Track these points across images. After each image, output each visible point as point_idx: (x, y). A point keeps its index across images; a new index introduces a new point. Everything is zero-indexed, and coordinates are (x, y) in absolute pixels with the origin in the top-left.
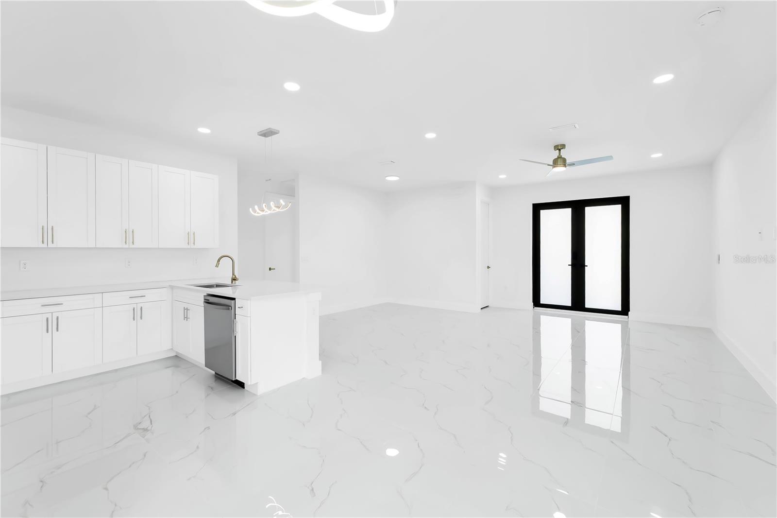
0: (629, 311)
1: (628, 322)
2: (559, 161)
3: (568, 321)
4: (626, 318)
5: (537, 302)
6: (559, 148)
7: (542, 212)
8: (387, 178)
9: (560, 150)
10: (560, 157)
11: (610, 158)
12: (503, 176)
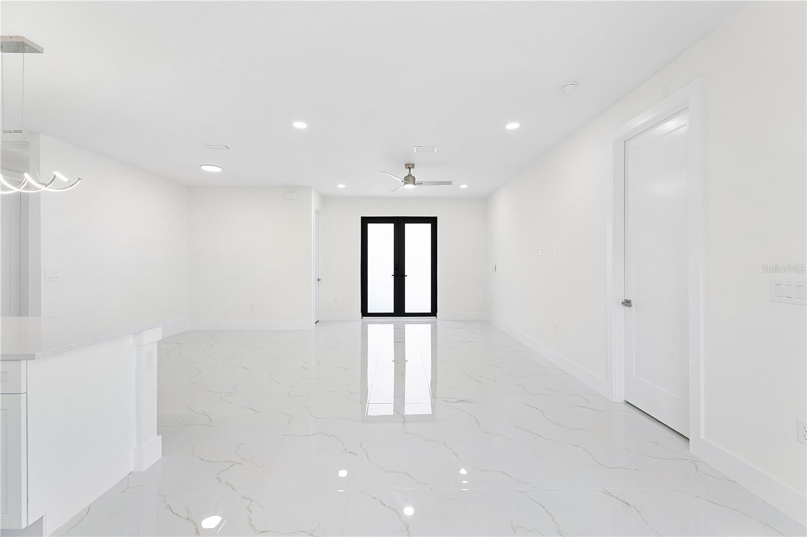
0: (437, 312)
1: (436, 321)
2: (409, 179)
3: (391, 326)
4: (434, 319)
5: (365, 312)
6: (410, 166)
7: (369, 225)
8: (204, 168)
9: (410, 169)
10: (410, 175)
11: (450, 183)
12: (341, 186)
